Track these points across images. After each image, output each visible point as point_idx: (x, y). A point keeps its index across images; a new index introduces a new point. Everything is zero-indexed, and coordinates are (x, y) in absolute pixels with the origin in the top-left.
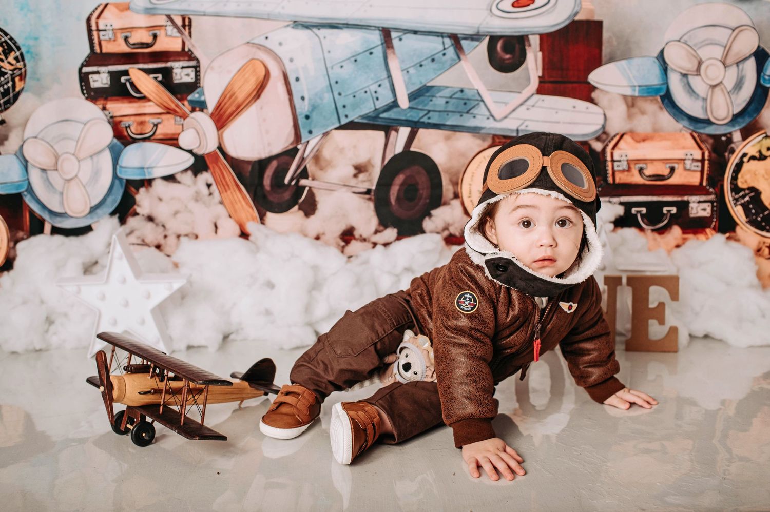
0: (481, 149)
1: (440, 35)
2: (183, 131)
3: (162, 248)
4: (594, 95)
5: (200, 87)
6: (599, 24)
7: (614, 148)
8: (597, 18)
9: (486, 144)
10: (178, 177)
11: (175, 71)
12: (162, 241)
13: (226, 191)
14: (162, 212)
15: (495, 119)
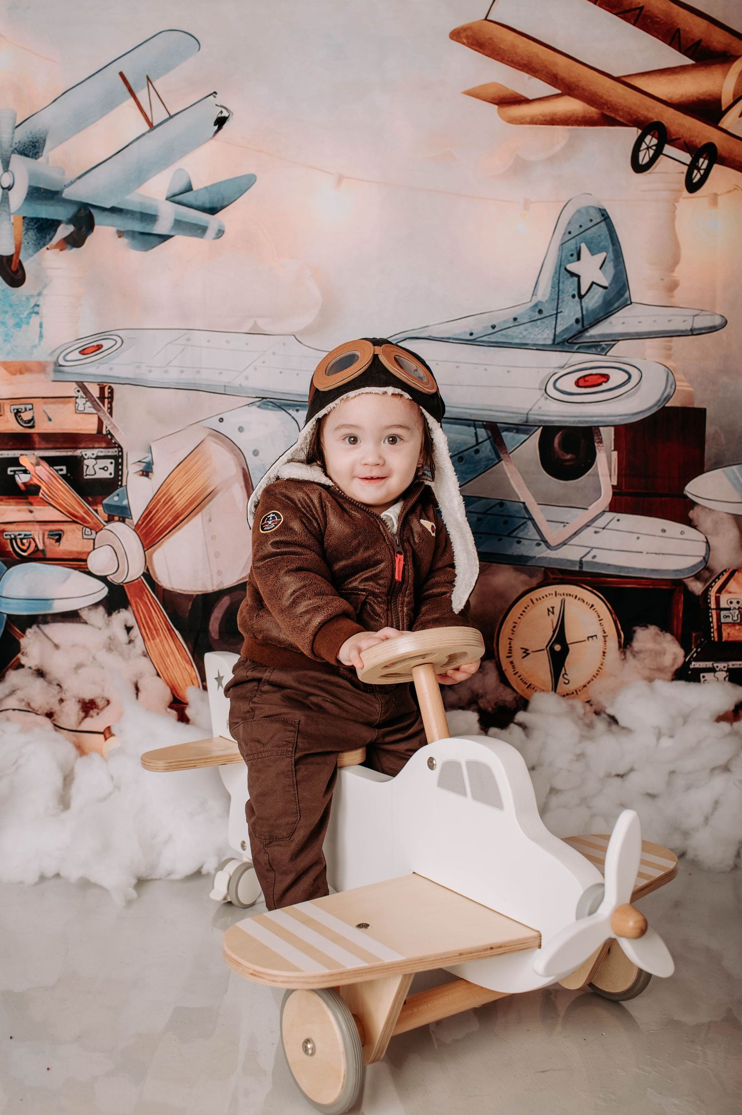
0: (527, 588)
1: (472, 422)
2: (94, 549)
3: (55, 717)
4: (692, 514)
5: (121, 486)
6: (702, 412)
7: (720, 591)
8: (697, 405)
9: (535, 582)
10: (84, 614)
11: (86, 462)
12: (56, 708)
13: (153, 639)
14: (58, 664)
15: (548, 546)
